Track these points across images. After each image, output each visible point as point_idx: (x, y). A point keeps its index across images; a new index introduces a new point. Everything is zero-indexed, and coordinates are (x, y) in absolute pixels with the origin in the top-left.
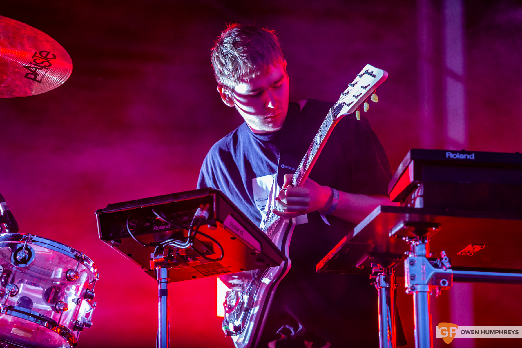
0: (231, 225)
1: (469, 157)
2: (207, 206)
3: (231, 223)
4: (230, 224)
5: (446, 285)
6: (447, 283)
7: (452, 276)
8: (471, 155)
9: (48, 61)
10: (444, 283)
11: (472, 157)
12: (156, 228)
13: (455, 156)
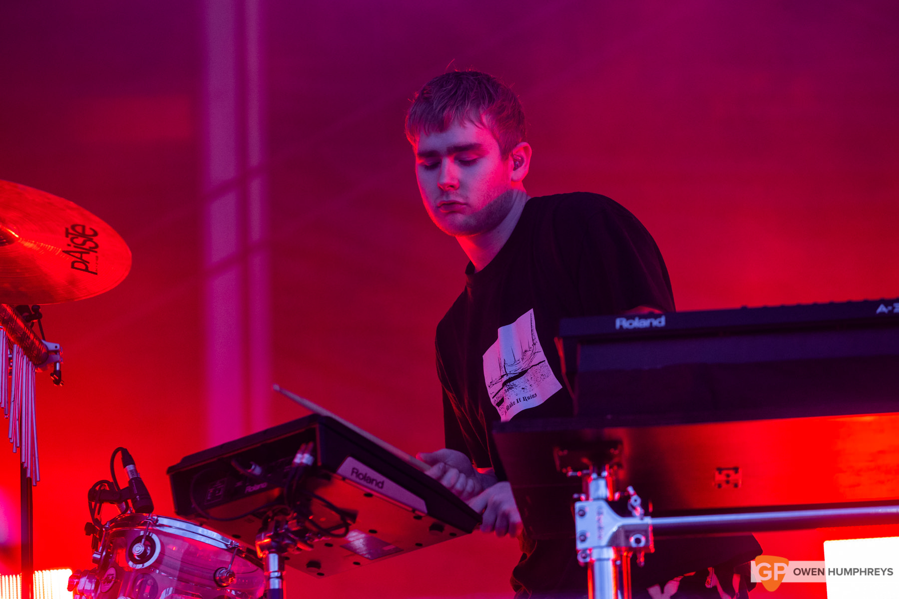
0: (354, 475)
1: (655, 323)
2: (311, 445)
3: (355, 471)
4: (353, 472)
5: (642, 544)
6: (643, 540)
7: (650, 530)
8: (658, 320)
9: (91, 240)
10: (638, 541)
11: (660, 322)
12: (249, 489)
13: (631, 324)
